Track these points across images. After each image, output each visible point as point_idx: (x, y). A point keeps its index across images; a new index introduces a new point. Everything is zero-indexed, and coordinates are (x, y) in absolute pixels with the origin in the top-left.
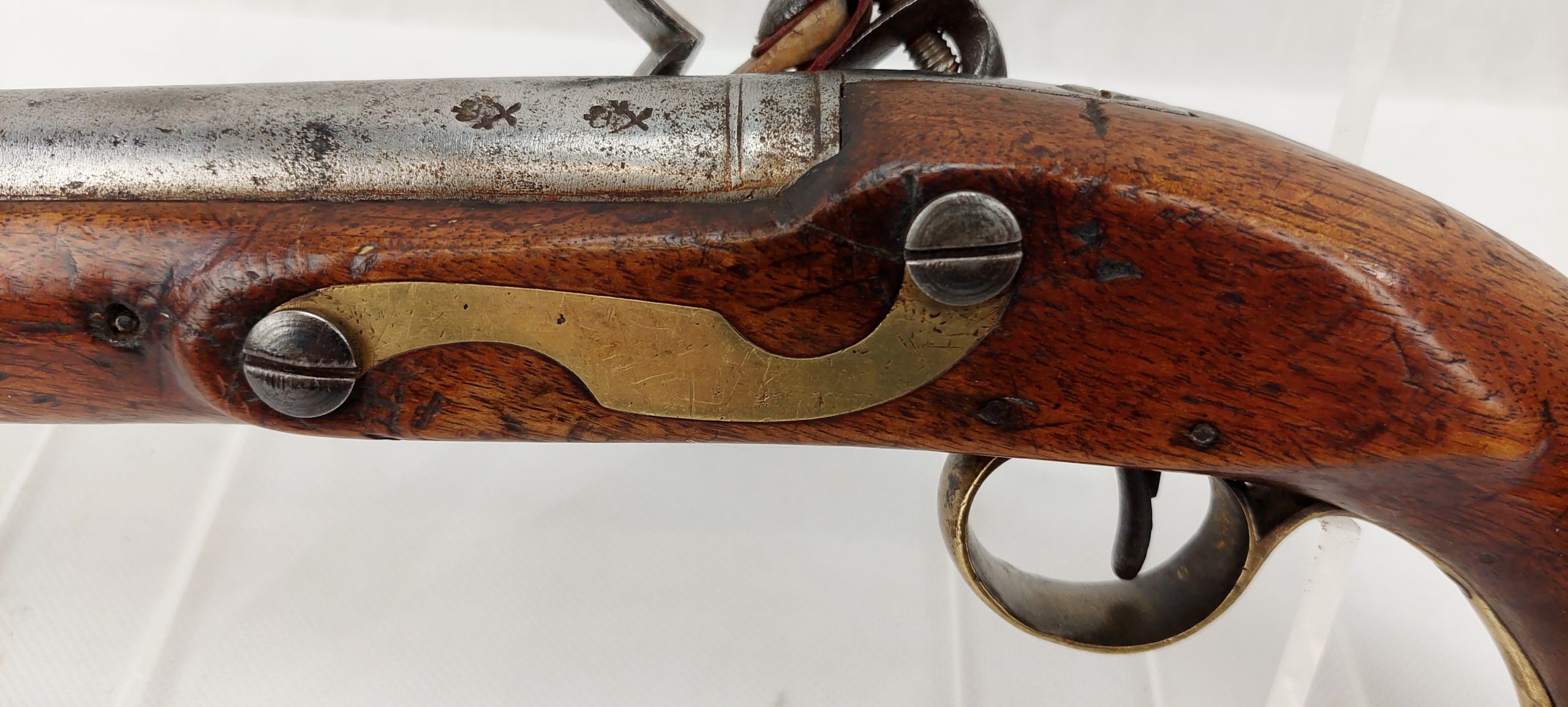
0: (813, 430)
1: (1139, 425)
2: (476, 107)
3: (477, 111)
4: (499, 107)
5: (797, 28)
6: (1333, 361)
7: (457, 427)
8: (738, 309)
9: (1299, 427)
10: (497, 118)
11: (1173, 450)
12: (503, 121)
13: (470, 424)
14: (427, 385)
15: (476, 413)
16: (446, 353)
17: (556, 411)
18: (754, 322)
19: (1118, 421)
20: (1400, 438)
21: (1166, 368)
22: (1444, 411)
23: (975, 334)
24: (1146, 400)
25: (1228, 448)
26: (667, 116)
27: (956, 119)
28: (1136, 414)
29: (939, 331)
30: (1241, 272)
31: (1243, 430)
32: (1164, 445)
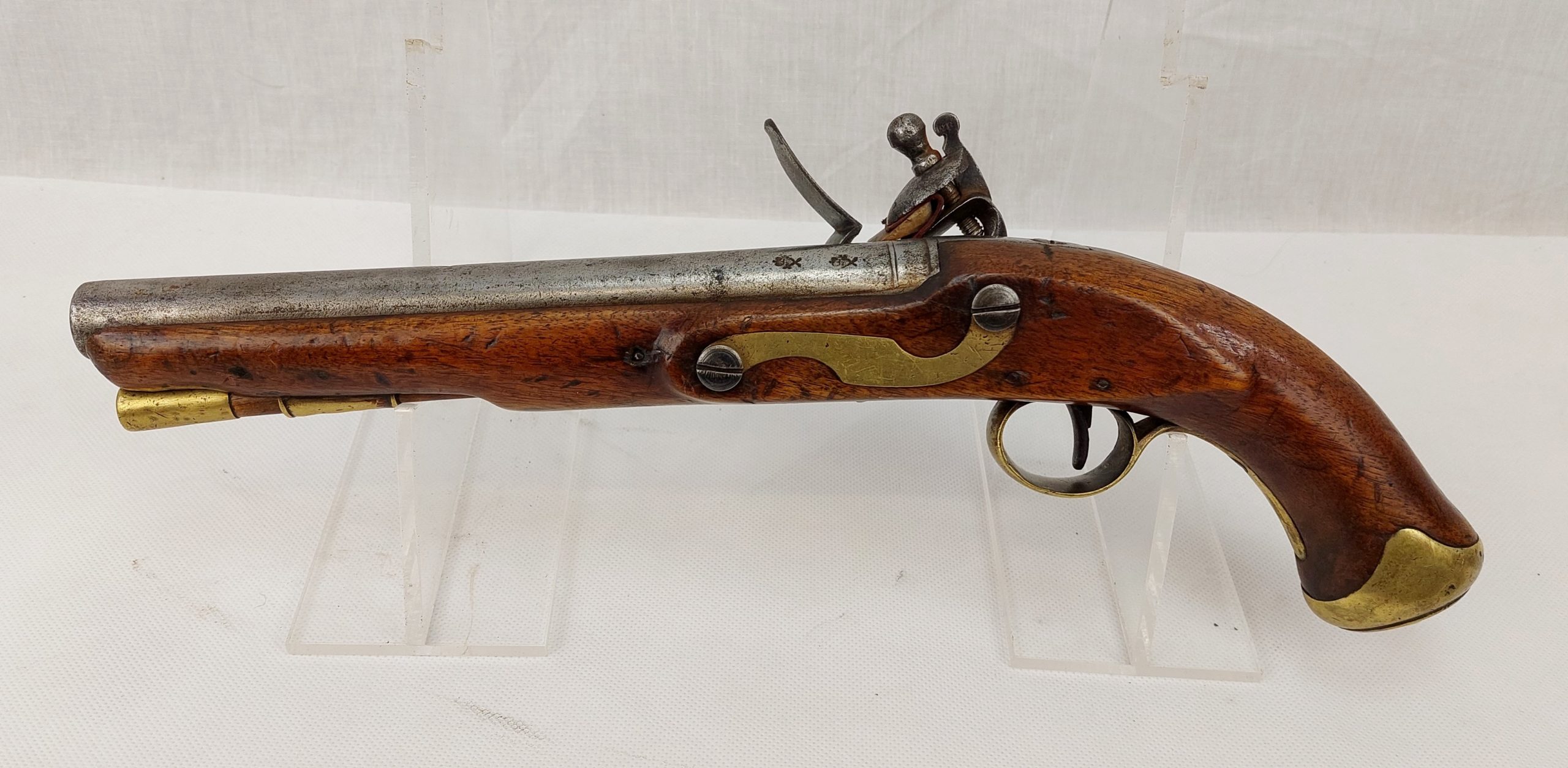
0: (934, 390)
1: (1075, 381)
2: (782, 260)
3: (783, 261)
4: (793, 260)
5: (909, 219)
6: (1155, 349)
7: (782, 394)
8: (901, 338)
9: (1144, 379)
10: (793, 264)
11: (1090, 391)
12: (795, 265)
13: (787, 392)
14: (770, 376)
15: (790, 388)
16: (779, 362)
17: (824, 386)
18: (908, 343)
19: (1066, 380)
20: (1189, 382)
21: (1084, 355)
22: (1207, 369)
23: (1003, 344)
24: (1077, 370)
25: (1114, 390)
26: (864, 260)
27: (989, 255)
28: (1073, 376)
29: (987, 344)
30: (1112, 313)
31: (1120, 381)
32: (1086, 389)
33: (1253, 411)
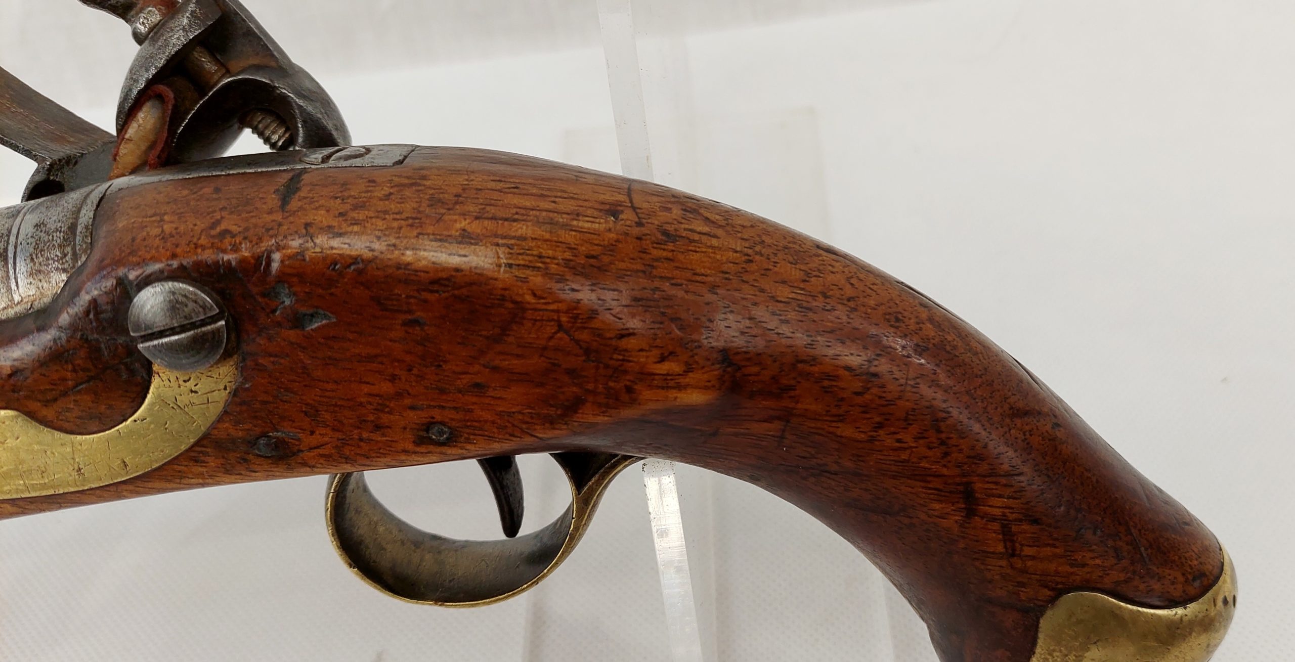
0: (131, 487)
1: (383, 435)
6: (518, 356)
8: (34, 406)
9: (514, 413)
11: (418, 449)
18: (49, 413)
19: (365, 435)
20: (600, 405)
21: (386, 387)
22: (628, 378)
23: (225, 389)
24: (382, 415)
25: (462, 439)
28: (378, 427)
29: (196, 392)
30: (412, 300)
31: (469, 424)
32: (410, 447)
33: (746, 431)
